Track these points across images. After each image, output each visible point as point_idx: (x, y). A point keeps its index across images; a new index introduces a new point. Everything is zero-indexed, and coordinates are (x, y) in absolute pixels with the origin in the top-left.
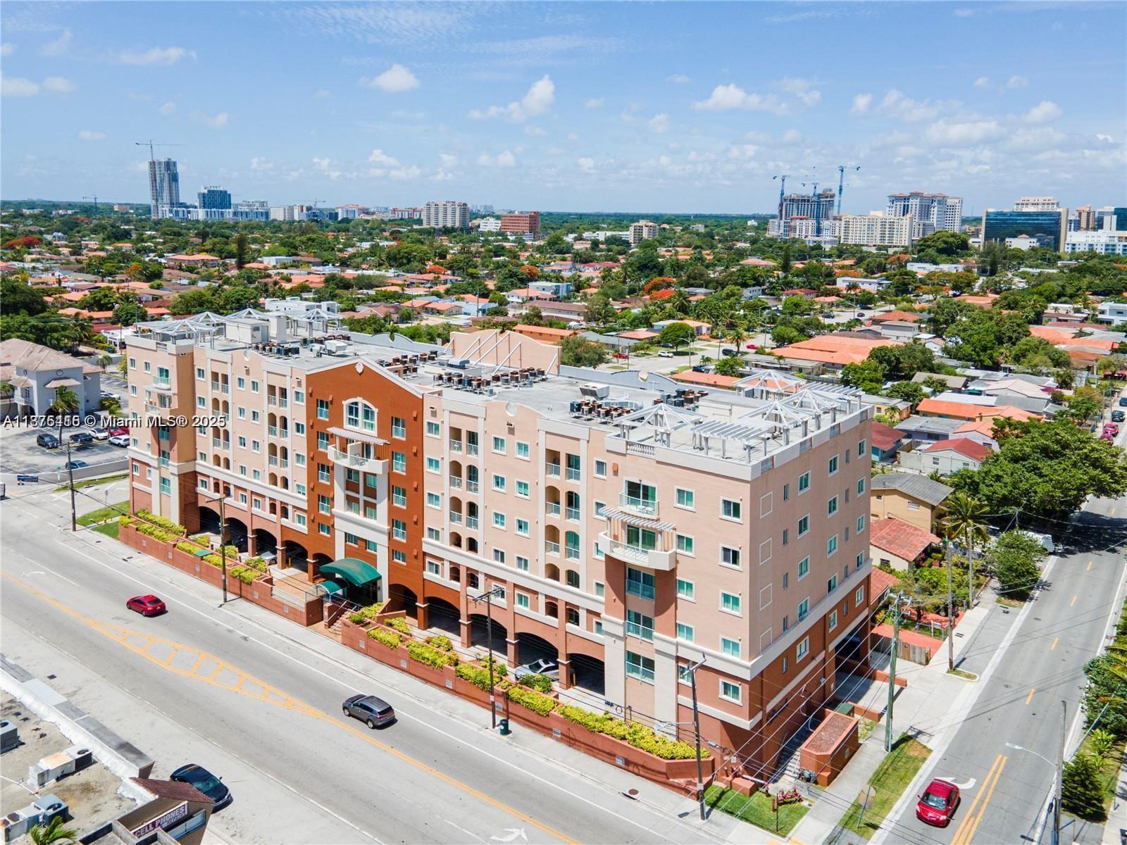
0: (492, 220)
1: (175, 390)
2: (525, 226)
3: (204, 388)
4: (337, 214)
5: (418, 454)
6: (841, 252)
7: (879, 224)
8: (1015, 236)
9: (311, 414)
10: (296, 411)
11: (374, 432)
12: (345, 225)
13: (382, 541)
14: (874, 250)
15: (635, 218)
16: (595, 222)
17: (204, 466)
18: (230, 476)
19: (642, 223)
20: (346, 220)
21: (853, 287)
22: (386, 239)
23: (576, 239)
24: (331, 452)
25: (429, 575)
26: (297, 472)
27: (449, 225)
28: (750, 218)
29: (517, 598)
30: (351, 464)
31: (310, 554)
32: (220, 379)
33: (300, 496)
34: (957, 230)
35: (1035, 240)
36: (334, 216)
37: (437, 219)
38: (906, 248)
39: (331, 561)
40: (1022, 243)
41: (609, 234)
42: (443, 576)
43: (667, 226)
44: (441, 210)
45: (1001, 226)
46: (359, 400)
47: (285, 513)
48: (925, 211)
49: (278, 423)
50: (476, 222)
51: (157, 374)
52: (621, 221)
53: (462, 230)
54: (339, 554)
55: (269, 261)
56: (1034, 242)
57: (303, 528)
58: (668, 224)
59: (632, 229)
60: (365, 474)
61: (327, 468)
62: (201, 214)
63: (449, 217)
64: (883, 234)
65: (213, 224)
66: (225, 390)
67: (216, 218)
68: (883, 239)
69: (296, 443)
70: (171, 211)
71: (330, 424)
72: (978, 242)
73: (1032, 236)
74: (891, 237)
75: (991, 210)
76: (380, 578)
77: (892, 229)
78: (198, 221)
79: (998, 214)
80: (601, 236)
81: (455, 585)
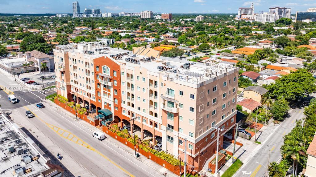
0: (159, 16)
1: (64, 63)
2: (168, 17)
3: (71, 62)
4: (119, 15)
5: (120, 80)
6: (255, 24)
7: (266, 16)
8: (305, 19)
9: (95, 70)
10: (92, 69)
11: (109, 75)
12: (120, 18)
13: (112, 104)
14: (264, 23)
15: (198, 15)
16: (188, 16)
17: (72, 84)
18: (78, 86)
19: (200, 16)
20: (121, 16)
21: (256, 33)
22: (131, 21)
23: (181, 21)
24: (100, 80)
25: (123, 113)
26: (93, 85)
27: (148, 17)
28: (231, 14)
29: (143, 120)
30: (104, 83)
31: (97, 107)
32: (75, 60)
33: (93, 91)
34: (289, 17)
35: (311, 20)
36: (118, 15)
37: (144, 15)
38: (273, 22)
39: (101, 109)
40: (307, 21)
41: (191, 19)
42: (126, 114)
43: (207, 17)
44: (145, 14)
45: (301, 16)
46: (106, 66)
47: (90, 96)
48: (280, 12)
49: (87, 72)
50: (155, 16)
51: (60, 59)
52: (195, 16)
53: (151, 18)
54: (103, 108)
55: (100, 28)
56: (311, 21)
57: (95, 100)
58: (208, 16)
59: (197, 18)
60: (108, 86)
61: (99, 84)
62: (85, 16)
63: (148, 16)
64: (267, 19)
65: (88, 18)
66: (76, 63)
67: (88, 17)
68: (267, 20)
69: (92, 77)
70: (78, 15)
71: (99, 73)
72: (294, 21)
73: (310, 19)
74: (269, 20)
75: (299, 12)
76: (112, 114)
77: (269, 17)
78: (84, 18)
79: (300, 13)
80: (189, 20)
81: (129, 116)
